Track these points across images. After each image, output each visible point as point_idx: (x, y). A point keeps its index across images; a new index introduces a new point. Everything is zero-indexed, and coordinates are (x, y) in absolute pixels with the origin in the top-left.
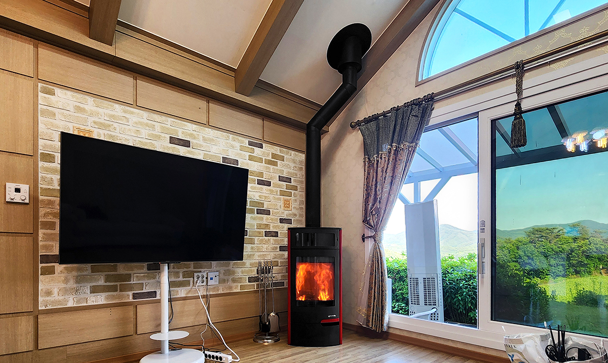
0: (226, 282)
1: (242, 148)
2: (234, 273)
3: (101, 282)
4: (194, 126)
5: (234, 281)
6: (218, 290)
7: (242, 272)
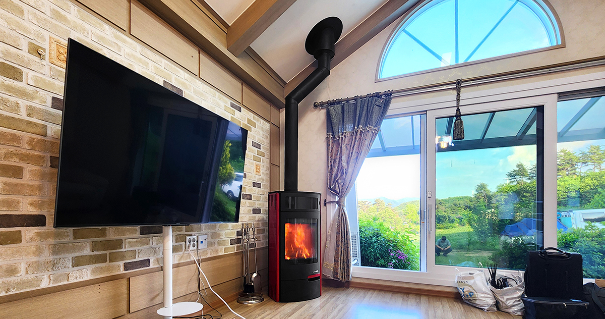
0: (213, 245)
2: (219, 235)
3: (87, 251)
5: (219, 243)
6: (207, 254)
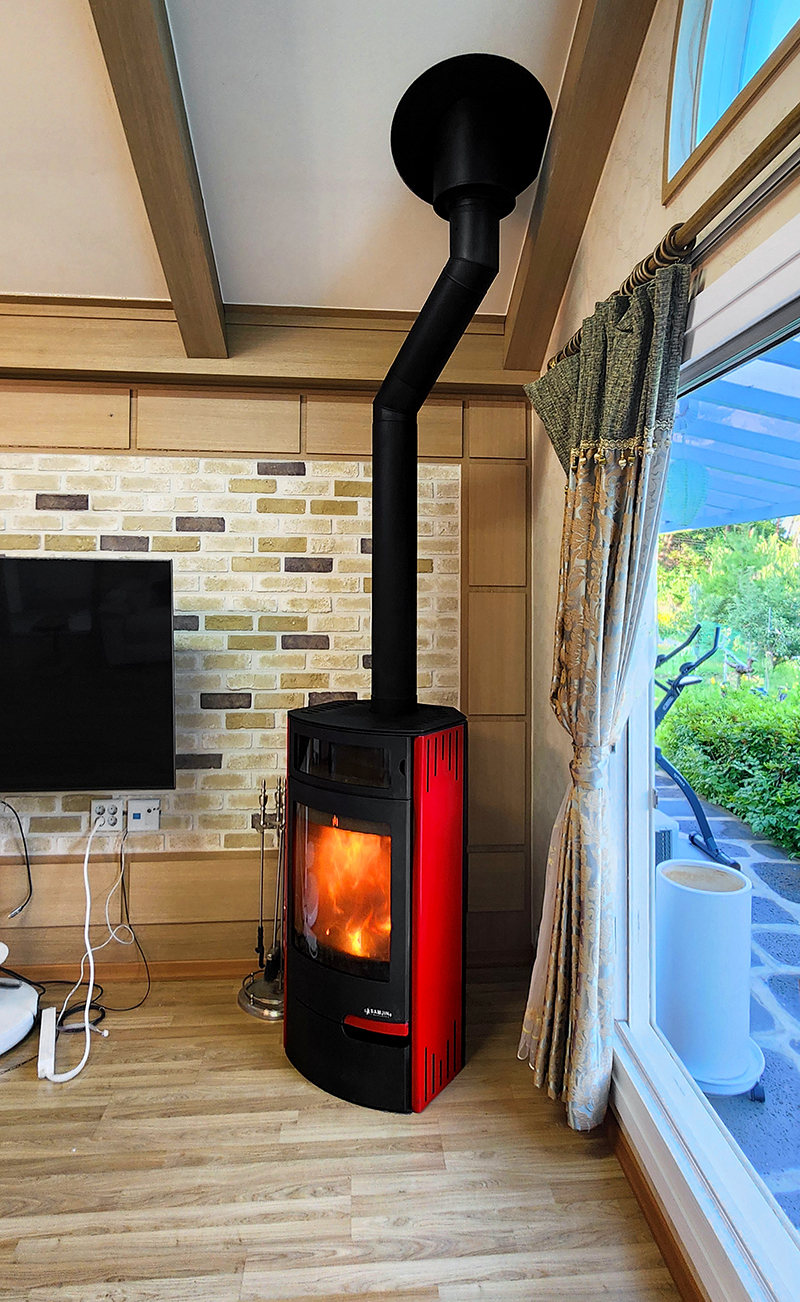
0: (183, 825)
1: (236, 486)
2: (206, 802)
4: (98, 460)
5: (206, 822)
6: (158, 845)
7: (233, 801)
